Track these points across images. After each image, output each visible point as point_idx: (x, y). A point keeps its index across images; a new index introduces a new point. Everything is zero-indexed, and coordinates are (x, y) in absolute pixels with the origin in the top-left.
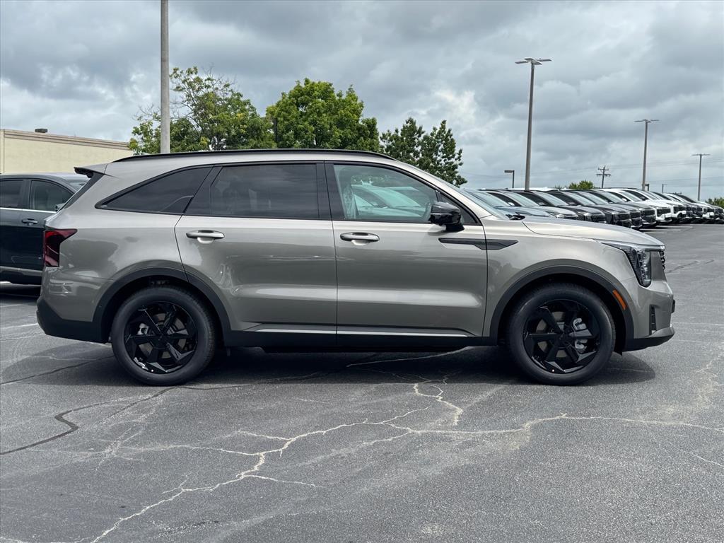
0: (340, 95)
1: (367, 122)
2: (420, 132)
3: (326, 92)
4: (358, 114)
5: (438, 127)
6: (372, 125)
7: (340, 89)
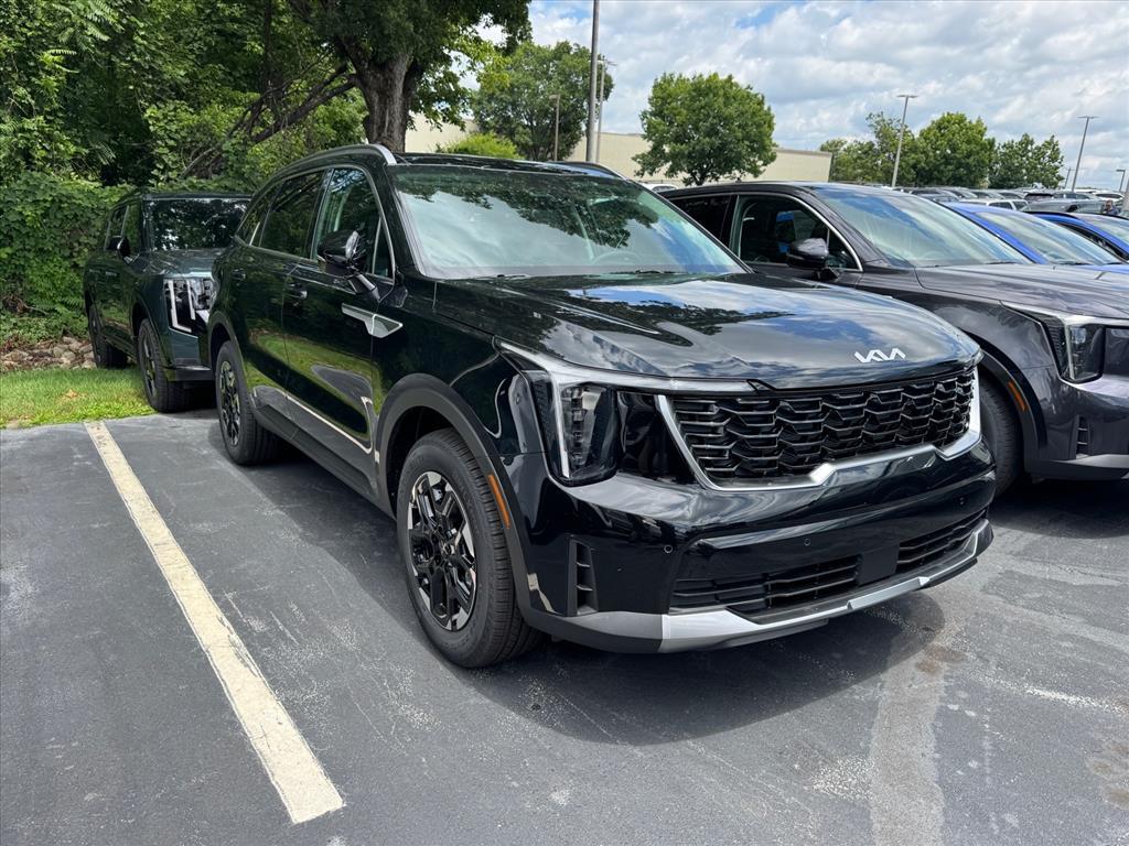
0: (970, 122)
1: (989, 140)
2: (1032, 143)
3: (961, 120)
4: (982, 135)
5: (1048, 140)
6: (992, 143)
7: (972, 118)
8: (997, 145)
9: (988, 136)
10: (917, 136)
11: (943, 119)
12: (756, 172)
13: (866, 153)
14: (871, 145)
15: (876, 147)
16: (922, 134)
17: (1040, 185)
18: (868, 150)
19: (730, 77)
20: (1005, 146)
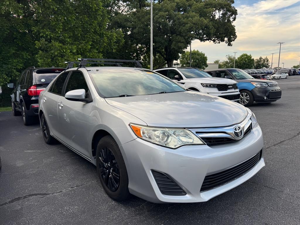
2: (262, 59)
3: (246, 55)
4: (251, 58)
5: (266, 58)
6: (253, 59)
7: (249, 54)
8: (254, 59)
9: (252, 58)
10: (237, 59)
11: (242, 55)
12: (204, 69)
13: (226, 63)
14: (227, 61)
15: (229, 62)
16: (238, 58)
17: (265, 68)
18: (227, 62)
19: (198, 50)
20: (256, 60)
